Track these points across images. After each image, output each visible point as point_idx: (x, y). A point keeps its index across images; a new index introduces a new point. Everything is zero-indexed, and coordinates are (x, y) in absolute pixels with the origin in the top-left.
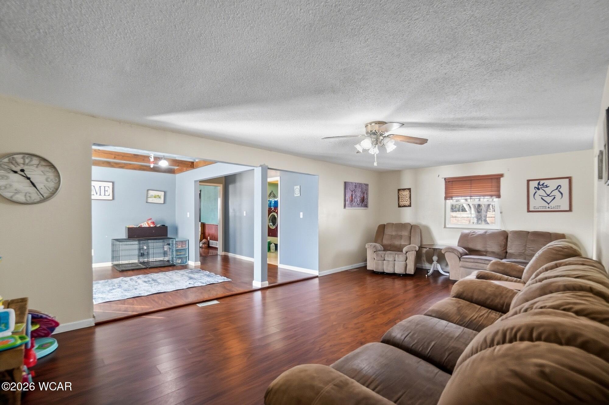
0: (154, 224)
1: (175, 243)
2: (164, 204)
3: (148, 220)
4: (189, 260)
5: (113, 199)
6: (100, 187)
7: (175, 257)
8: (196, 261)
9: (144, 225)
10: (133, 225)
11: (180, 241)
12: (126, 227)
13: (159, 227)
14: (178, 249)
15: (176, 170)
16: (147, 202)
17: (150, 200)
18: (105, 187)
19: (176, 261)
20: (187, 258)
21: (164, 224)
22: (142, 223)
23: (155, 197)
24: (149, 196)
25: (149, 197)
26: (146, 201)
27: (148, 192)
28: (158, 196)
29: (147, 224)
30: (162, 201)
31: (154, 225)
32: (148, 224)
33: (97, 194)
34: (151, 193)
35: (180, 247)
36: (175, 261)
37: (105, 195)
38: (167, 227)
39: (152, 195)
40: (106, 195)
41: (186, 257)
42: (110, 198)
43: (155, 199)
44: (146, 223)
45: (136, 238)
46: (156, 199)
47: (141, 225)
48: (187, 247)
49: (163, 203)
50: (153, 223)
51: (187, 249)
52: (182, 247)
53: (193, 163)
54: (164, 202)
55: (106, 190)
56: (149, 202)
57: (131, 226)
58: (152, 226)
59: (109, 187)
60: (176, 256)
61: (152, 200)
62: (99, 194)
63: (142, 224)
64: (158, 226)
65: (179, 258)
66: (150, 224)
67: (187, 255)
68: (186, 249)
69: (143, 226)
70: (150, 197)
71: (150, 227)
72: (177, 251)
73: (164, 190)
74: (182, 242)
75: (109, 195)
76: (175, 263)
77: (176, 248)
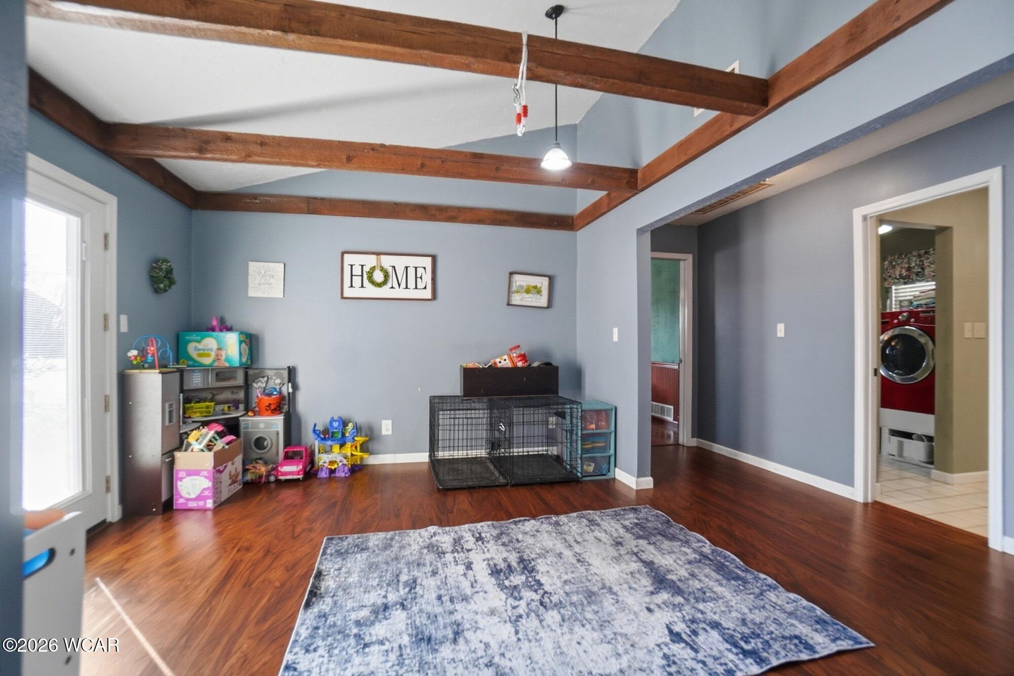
0: (526, 361)
1: (580, 414)
2: (547, 311)
3: (511, 350)
4: (615, 466)
5: (434, 296)
6: (407, 268)
7: (579, 456)
8: (640, 474)
9: (503, 361)
10: (474, 361)
11: (591, 411)
12: (461, 366)
13: (539, 367)
14: (586, 434)
15: (577, 218)
16: (508, 304)
17: (517, 298)
18: (416, 268)
19: (582, 467)
20: (611, 461)
21: (548, 361)
22: (497, 358)
23: (528, 291)
24: (514, 288)
25: (514, 292)
26: (506, 303)
27: (512, 279)
28: (535, 287)
29: (508, 361)
30: (543, 301)
31: (526, 364)
32: (511, 359)
33: (399, 285)
34: (520, 281)
35: (593, 426)
36: (579, 469)
37: (416, 288)
38: (556, 368)
39: (521, 287)
40: (418, 287)
41: (610, 457)
42: (428, 294)
43: (528, 296)
44: (506, 357)
45: (483, 395)
46: (530, 295)
47: (495, 363)
48: (613, 428)
49: (546, 305)
50: (523, 357)
51: (613, 435)
52: (597, 427)
53: (633, 173)
54: (550, 305)
55: (419, 275)
56: (514, 302)
57: (471, 365)
58: (520, 364)
59: (425, 268)
60: (582, 454)
61: (521, 300)
62: (403, 285)
63: (498, 360)
64: (536, 364)
65: (593, 459)
66: (515, 360)
67: (612, 451)
68: (610, 433)
69: (499, 365)
70: (518, 292)
71: (515, 369)
72: (584, 438)
73: (549, 274)
74: (598, 412)
75: (425, 288)
76: (579, 474)
77: (582, 430)
